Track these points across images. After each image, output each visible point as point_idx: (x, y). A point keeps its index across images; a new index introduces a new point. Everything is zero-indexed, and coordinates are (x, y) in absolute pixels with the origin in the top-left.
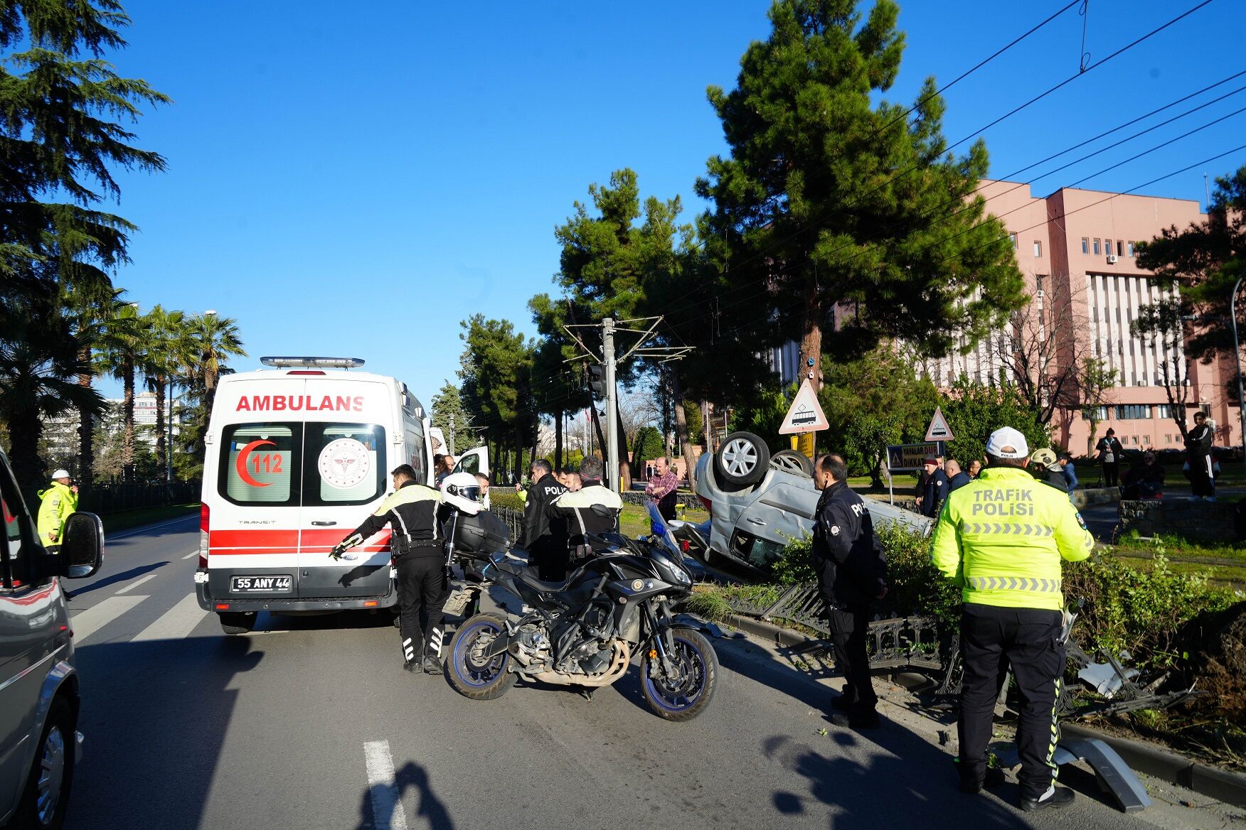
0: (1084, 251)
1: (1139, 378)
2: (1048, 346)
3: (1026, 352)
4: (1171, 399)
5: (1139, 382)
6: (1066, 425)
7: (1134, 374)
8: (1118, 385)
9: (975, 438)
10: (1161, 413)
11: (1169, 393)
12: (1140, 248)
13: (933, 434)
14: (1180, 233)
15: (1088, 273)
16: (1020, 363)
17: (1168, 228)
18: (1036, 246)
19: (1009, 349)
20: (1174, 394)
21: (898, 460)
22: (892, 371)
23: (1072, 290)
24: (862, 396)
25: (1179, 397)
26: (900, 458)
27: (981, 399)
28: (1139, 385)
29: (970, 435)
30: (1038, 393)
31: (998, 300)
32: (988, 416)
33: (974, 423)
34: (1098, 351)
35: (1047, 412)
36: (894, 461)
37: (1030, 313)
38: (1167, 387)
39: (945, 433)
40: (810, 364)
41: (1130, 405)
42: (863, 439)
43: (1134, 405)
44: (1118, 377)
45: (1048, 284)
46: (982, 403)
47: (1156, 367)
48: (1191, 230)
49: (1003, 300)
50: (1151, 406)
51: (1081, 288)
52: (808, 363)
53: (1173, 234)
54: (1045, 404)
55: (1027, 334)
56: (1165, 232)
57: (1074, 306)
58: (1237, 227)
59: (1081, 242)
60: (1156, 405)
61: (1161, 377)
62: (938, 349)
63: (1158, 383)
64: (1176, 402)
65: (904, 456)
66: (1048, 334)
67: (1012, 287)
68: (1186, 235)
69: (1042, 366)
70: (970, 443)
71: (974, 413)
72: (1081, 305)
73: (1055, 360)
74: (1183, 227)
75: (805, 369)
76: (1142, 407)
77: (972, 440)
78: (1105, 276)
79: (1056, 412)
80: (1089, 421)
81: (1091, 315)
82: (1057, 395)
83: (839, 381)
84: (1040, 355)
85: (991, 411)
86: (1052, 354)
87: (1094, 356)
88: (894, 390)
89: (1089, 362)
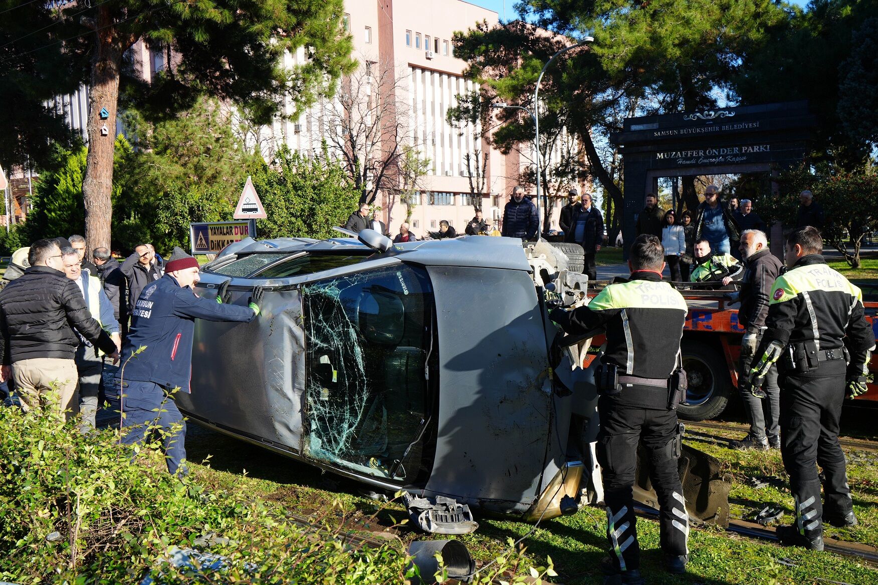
0: (408, 43)
1: (447, 168)
2: (374, 130)
3: (354, 133)
4: (472, 189)
5: (447, 172)
6: (388, 208)
7: (443, 164)
8: (430, 173)
9: (296, 217)
10: (461, 200)
11: (471, 183)
12: (458, 38)
13: (244, 210)
14: (490, 28)
15: (410, 65)
16: (349, 143)
17: (481, 22)
18: (367, 31)
19: (339, 130)
20: (475, 185)
21: (204, 242)
22: (217, 140)
23: (396, 76)
24: (184, 165)
25: (478, 188)
26: (207, 239)
27: (304, 173)
28: (447, 175)
29: (291, 213)
30: (363, 176)
31: (326, 62)
32: (310, 193)
33: (296, 200)
34: (416, 139)
35: (371, 194)
36: (199, 242)
37: (359, 95)
38: (470, 178)
39: (256, 210)
40: (104, 116)
41: (439, 192)
42: (176, 214)
43: (442, 192)
44: (430, 166)
45: (376, 70)
46: (304, 177)
47: (460, 158)
48: (499, 27)
49: (331, 61)
50: (455, 194)
51: (405, 75)
52: (100, 114)
53: (484, 29)
54: (370, 186)
55: (356, 116)
56: (478, 26)
57: (398, 91)
58: (534, 30)
59: (405, 33)
60: (458, 193)
61: (464, 169)
62: (264, 115)
63: (461, 174)
64: (476, 191)
65: (212, 237)
66: (375, 117)
67: (341, 48)
68: (494, 31)
69: (368, 149)
70: (290, 222)
71: (295, 188)
72: (404, 93)
73: (379, 144)
74: (493, 24)
75: (96, 122)
76: (448, 195)
77: (293, 219)
78: (424, 70)
79: (379, 194)
80: (406, 205)
81: (411, 103)
82: (380, 178)
83: (157, 147)
84: (367, 137)
85: (314, 188)
86: (378, 137)
87: (412, 144)
88: (219, 160)
89: (408, 150)
